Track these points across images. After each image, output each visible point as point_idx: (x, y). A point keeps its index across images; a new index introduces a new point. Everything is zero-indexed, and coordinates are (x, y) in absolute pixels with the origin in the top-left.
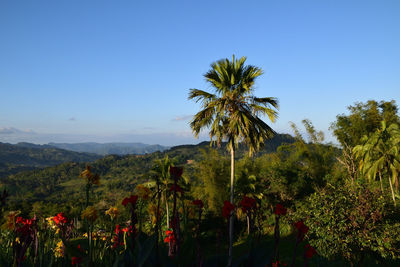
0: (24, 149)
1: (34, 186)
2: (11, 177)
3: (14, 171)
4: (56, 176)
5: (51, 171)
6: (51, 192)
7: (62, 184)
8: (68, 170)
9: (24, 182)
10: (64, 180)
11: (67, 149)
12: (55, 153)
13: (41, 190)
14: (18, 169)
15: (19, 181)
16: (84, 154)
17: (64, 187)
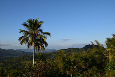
0: (10, 51)
1: (12, 63)
2: (5, 60)
3: (6, 59)
4: (20, 60)
5: (18, 58)
6: (18, 65)
7: (21, 63)
8: (24, 58)
9: (9, 62)
10: (22, 62)
11: (24, 51)
12: (20, 52)
13: (14, 65)
14: (8, 58)
15: (7, 62)
16: (29, 53)
17: (22, 64)
